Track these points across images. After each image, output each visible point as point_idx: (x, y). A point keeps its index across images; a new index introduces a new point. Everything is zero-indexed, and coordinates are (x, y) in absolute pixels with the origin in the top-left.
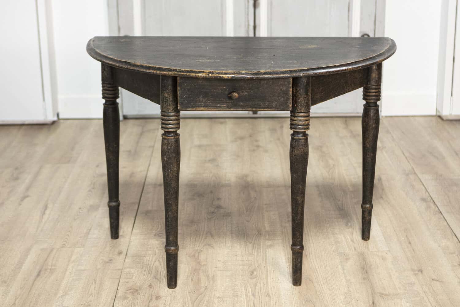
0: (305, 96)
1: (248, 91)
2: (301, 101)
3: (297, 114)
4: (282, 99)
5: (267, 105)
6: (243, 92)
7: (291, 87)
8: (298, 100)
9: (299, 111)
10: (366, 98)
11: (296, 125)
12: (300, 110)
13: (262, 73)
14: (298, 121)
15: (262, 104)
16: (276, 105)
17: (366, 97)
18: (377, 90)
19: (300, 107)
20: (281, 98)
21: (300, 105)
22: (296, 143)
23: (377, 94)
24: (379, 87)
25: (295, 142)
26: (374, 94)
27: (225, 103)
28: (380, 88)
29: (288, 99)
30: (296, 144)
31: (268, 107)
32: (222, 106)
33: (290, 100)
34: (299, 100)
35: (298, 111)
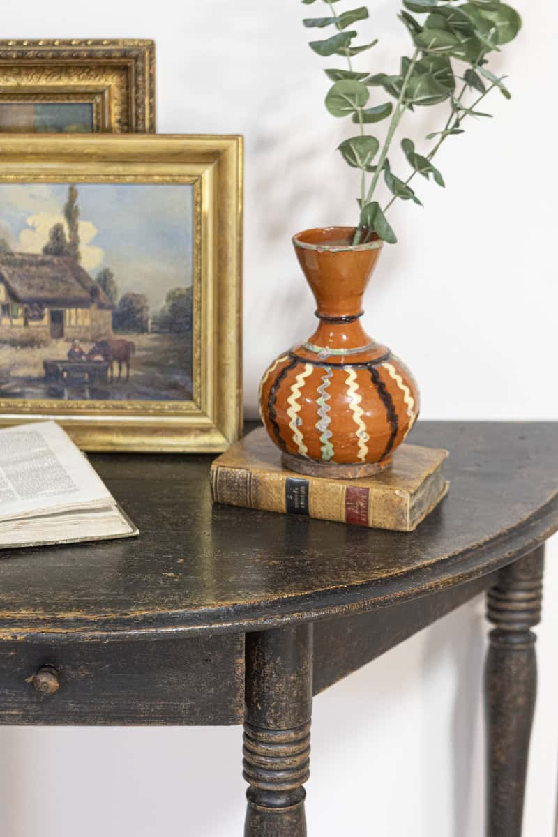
0: (292, 678)
1: (94, 664)
2: (277, 694)
3: (266, 734)
4: (212, 690)
5: (158, 711)
6: (75, 668)
7: (240, 652)
8: (266, 690)
9: (272, 727)
10: (497, 616)
11: (261, 768)
12: (275, 721)
13: (135, 619)
14: (269, 757)
15: (142, 707)
16: (191, 708)
17: (494, 613)
18: (532, 595)
19: (276, 712)
20: (209, 688)
21: (274, 707)
22: (265, 823)
23: (531, 605)
24: (535, 584)
25: (262, 821)
26: (523, 605)
27: (16, 705)
28: (540, 587)
29: (232, 691)
30: (262, 827)
31: (162, 718)
32: (7, 712)
33: (239, 694)
34: (272, 692)
35: (267, 724)
